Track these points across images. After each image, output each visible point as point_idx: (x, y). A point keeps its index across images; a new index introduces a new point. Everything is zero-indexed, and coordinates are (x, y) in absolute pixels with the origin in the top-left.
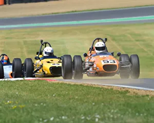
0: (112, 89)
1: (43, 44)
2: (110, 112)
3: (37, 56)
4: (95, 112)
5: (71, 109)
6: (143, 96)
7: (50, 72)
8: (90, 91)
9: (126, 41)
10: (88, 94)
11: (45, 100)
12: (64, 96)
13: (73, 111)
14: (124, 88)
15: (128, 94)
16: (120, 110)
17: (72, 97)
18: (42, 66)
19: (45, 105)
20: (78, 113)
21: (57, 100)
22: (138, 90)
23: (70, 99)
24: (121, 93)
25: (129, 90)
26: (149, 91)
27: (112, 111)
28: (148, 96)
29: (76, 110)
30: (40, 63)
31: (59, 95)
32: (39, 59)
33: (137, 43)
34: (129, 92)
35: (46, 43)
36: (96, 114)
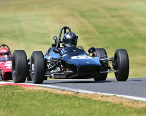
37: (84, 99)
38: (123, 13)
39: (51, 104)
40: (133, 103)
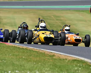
0: (45, 53)
1: (40, 21)
2: (45, 70)
3: (36, 28)
4: (36, 69)
5: (21, 66)
6: (64, 59)
7: (44, 40)
8: (32, 53)
9: (50, 20)
10: (31, 56)
11: (5, 58)
12: (16, 56)
13: (23, 68)
14: (52, 52)
15: (54, 57)
16: (50, 69)
17: (21, 57)
18: (39, 36)
19: (5, 61)
20: (25, 69)
21: (12, 58)
22: (60, 54)
23: (20, 58)
24: (50, 56)
25: (55, 54)
26: (67, 56)
27: (46, 69)
28: (66, 59)
29: (24, 67)
30: (38, 34)
31: (13, 55)
32: (37, 31)
33: (57, 21)
34: (55, 56)
35: (42, 20)
36: (36, 70)
37: (29, 50)
38: (62, 18)
39: (15, 51)
40: (50, 53)
